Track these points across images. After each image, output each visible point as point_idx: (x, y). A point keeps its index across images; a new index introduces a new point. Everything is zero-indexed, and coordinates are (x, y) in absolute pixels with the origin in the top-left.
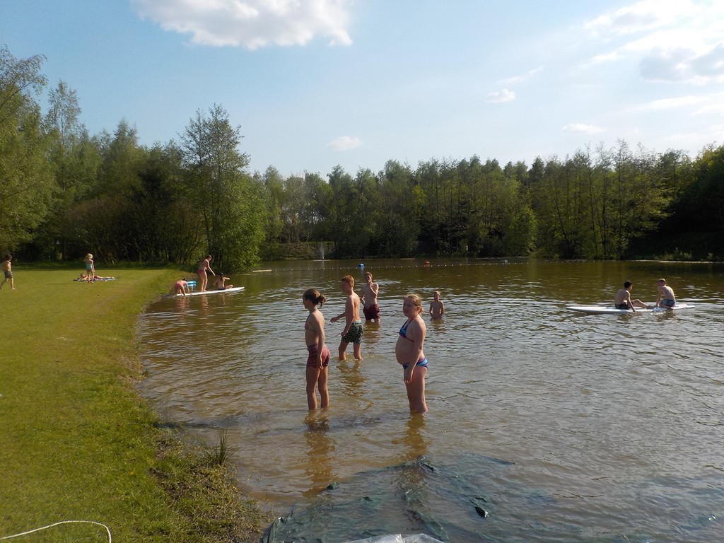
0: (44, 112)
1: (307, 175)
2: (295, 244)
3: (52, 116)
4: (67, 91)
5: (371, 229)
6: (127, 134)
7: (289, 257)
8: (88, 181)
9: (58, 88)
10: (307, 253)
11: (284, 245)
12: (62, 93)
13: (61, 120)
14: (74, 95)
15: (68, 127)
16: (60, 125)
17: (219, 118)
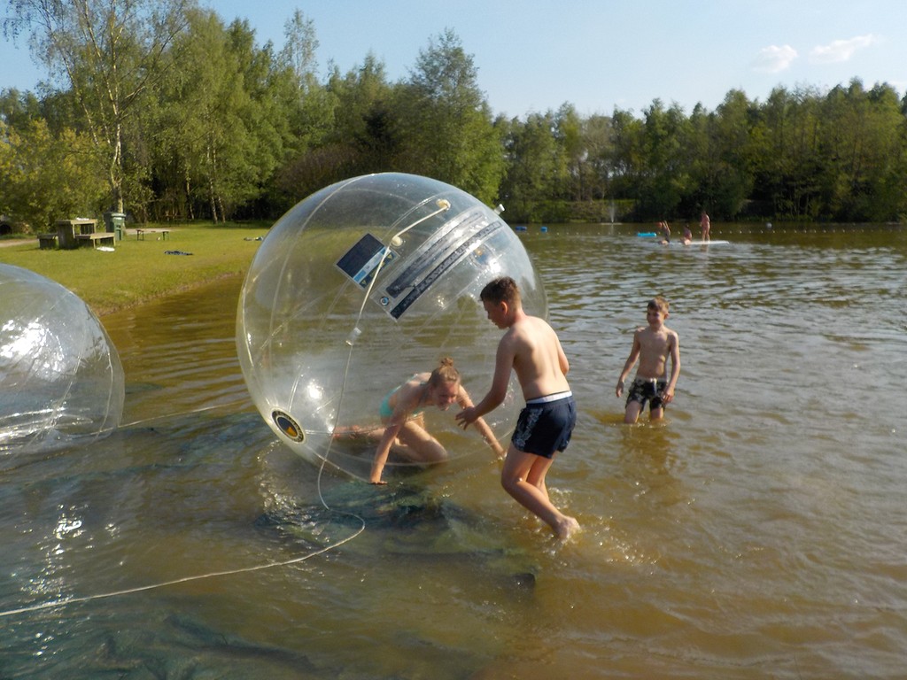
0: (277, 48)
1: (616, 111)
2: (586, 203)
3: (288, 51)
4: (304, 21)
5: (682, 182)
6: (374, 69)
7: (578, 218)
8: (325, 127)
9: (294, 18)
10: (600, 214)
11: (572, 204)
12: (298, 23)
13: (297, 58)
14: (311, 26)
15: (304, 64)
16: (295, 61)
17: (450, 45)
